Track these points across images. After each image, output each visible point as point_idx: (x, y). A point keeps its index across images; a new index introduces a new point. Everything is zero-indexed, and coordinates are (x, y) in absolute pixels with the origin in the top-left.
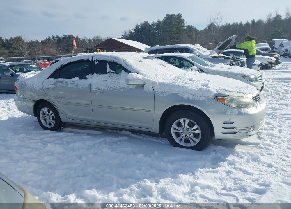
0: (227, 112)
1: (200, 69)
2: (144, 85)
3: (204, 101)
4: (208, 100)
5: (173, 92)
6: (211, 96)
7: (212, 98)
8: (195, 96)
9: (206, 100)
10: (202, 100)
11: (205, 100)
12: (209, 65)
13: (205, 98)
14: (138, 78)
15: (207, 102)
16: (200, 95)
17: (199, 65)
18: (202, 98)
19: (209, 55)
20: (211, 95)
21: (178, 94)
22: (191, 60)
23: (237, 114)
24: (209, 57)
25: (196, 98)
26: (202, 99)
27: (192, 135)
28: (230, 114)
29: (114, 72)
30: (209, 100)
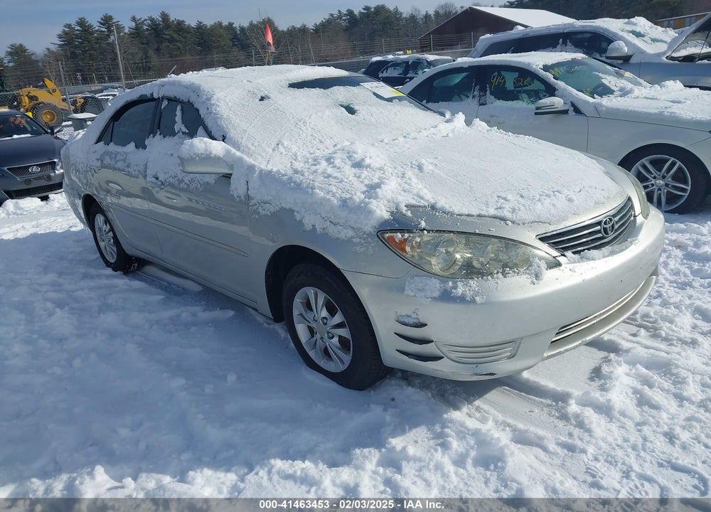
0: (407, 288)
1: (573, 105)
2: (231, 175)
3: (349, 241)
4: (358, 240)
5: (283, 205)
6: (369, 226)
7: (370, 234)
8: (328, 223)
9: (354, 240)
10: (343, 237)
11: (352, 237)
12: (612, 92)
13: (351, 233)
14: (211, 153)
15: (356, 244)
16: (342, 222)
17: (570, 94)
18: (345, 231)
19: (664, 53)
20: (366, 225)
21: (294, 211)
22: (549, 76)
23: (435, 299)
24: (664, 58)
25: (332, 231)
26: (346, 234)
27: (336, 340)
28: (413, 294)
29: (187, 131)
30: (363, 241)
